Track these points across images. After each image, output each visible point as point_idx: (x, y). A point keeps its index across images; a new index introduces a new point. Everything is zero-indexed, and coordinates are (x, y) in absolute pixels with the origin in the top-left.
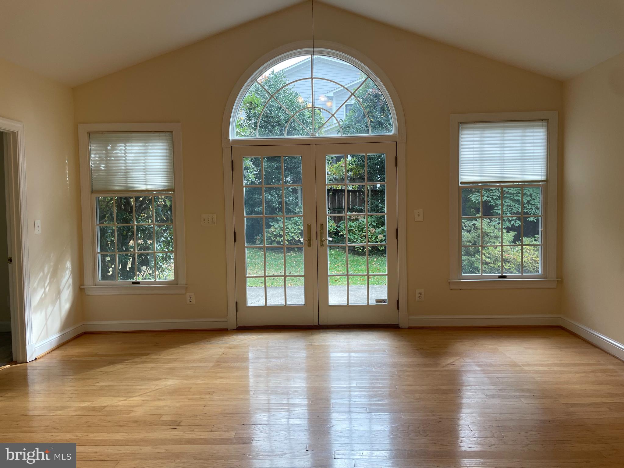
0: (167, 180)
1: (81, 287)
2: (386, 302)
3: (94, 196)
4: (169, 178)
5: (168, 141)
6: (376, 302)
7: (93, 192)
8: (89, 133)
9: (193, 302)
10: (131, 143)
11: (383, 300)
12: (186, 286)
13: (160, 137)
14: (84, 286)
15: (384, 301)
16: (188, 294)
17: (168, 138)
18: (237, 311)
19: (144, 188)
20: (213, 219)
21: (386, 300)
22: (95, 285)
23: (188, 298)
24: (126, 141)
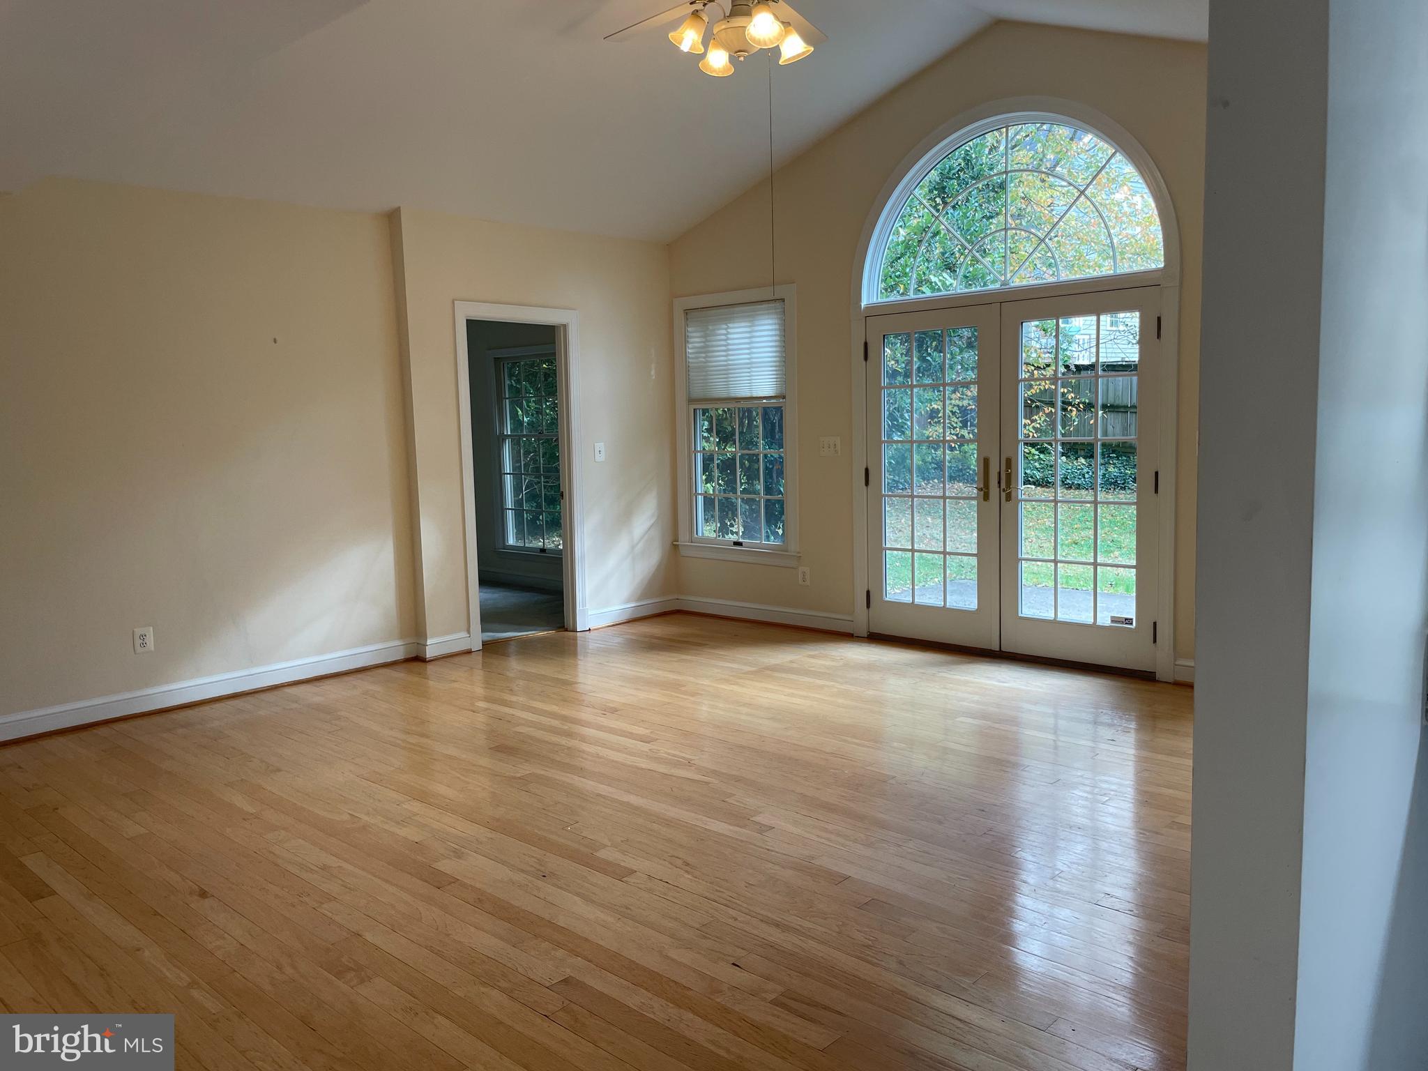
0: (775, 380)
1: (675, 543)
2: (1132, 624)
3: (692, 407)
4: (778, 376)
5: (779, 316)
6: (1112, 621)
7: (691, 401)
8: (687, 312)
9: (808, 582)
10: (734, 323)
11: (1126, 619)
12: (799, 555)
13: (768, 310)
14: (678, 541)
15: (1129, 621)
16: (801, 569)
17: (778, 310)
18: (868, 606)
19: (748, 395)
20: (835, 445)
21: (1132, 619)
22: (692, 542)
23: (800, 576)
24: (729, 319)
